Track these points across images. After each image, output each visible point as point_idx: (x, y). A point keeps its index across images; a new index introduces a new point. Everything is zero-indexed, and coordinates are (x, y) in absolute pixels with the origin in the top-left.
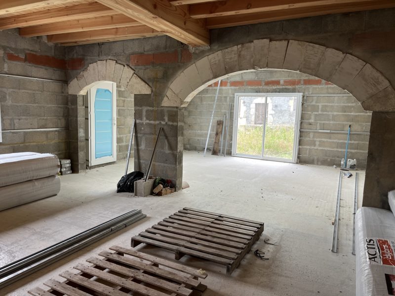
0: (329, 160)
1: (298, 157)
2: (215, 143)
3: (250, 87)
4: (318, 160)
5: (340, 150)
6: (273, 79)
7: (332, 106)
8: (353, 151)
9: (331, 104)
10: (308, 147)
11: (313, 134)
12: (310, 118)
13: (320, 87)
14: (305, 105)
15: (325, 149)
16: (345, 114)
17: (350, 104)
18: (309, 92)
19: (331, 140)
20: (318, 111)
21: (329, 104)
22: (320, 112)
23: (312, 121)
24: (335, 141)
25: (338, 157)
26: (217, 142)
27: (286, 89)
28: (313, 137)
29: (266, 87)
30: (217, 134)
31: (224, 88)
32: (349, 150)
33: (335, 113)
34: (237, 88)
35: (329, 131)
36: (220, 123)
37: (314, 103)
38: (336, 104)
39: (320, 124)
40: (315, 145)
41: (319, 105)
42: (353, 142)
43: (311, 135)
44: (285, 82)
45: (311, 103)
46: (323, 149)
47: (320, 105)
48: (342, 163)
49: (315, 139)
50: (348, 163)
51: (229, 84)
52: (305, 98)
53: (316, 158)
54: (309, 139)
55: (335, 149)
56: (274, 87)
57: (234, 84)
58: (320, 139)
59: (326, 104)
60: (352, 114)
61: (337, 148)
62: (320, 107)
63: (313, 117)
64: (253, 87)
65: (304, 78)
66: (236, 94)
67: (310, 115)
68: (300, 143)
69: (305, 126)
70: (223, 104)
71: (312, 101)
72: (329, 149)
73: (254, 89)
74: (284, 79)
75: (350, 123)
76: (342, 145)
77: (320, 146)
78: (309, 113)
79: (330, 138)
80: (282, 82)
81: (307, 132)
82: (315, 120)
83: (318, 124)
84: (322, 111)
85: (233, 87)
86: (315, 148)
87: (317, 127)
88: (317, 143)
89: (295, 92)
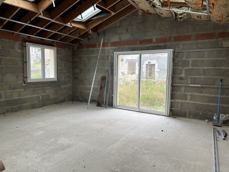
0: (201, 114)
1: (171, 110)
2: (100, 96)
3: (127, 46)
4: (190, 113)
5: (211, 104)
6: (147, 38)
7: (202, 61)
8: (225, 105)
9: (201, 59)
10: (180, 101)
11: (184, 88)
12: (181, 73)
13: (189, 42)
14: (176, 60)
15: (197, 102)
16: (216, 68)
17: (220, 59)
18: (180, 48)
19: (202, 95)
20: (188, 66)
21: (199, 59)
22: (190, 67)
23: (183, 75)
24: (206, 95)
25: (210, 111)
26: (101, 95)
27: (158, 46)
28: (185, 91)
29: (140, 46)
30: (101, 88)
31: (106, 48)
32: (221, 105)
33: (206, 68)
34: (117, 47)
35: (200, 86)
36: (103, 79)
37: (184, 59)
38: (206, 59)
39: (191, 78)
40: (186, 99)
41: (189, 61)
42: (225, 96)
43: (183, 89)
44: (157, 40)
45: (181, 58)
46: (195, 102)
47: (191, 60)
48: (214, 118)
49: (186, 93)
50: (220, 118)
51: (110, 45)
52: (176, 54)
53: (187, 111)
54: (180, 93)
55: (207, 104)
56: (148, 45)
57: (114, 44)
58: (191, 93)
59: (196, 59)
60: (223, 68)
61: (209, 102)
62: (190, 62)
63: (183, 72)
64: (130, 46)
65: (174, 35)
66: (115, 53)
67: (181, 70)
68: (172, 96)
69: (177, 80)
70: (106, 62)
71: (183, 57)
72: (200, 103)
73: (130, 48)
74: (155, 37)
75: (221, 77)
76: (214, 100)
77: (191, 99)
78: (180, 68)
79: (201, 93)
80: (154, 40)
81: (178, 86)
82: (186, 75)
83: (189, 79)
84: (192, 65)
85: (113, 48)
86: (187, 102)
87: (188, 82)
88: (189, 97)
89: (166, 49)
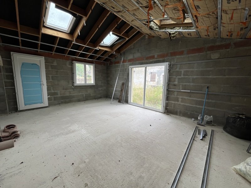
0: (189, 113)
1: (166, 109)
2: (120, 95)
3: (138, 62)
4: (180, 112)
5: (198, 106)
6: (150, 55)
7: (192, 71)
8: (210, 108)
9: (191, 70)
10: (173, 102)
11: (177, 92)
12: (175, 81)
13: (182, 56)
14: (171, 72)
15: (186, 104)
16: (203, 77)
17: (208, 69)
18: (174, 61)
19: (191, 98)
20: (181, 76)
21: (189, 70)
22: (182, 76)
23: (176, 83)
24: (194, 99)
25: (196, 112)
27: (158, 61)
28: (177, 95)
29: (146, 61)
30: (121, 90)
31: (125, 64)
32: (206, 107)
33: (195, 77)
34: (131, 63)
35: (189, 91)
36: (123, 84)
37: (178, 70)
38: (196, 69)
39: (182, 85)
40: (178, 101)
41: (181, 71)
42: (210, 101)
43: (176, 93)
44: (158, 56)
45: (175, 69)
46: (185, 104)
47: (183, 71)
48: (199, 118)
49: (178, 97)
50: (205, 118)
51: (127, 61)
52: (171, 66)
53: (178, 110)
54: (174, 96)
55: (194, 106)
56: (151, 61)
57: (130, 61)
58: (182, 97)
59: (187, 70)
60: (210, 77)
61: (196, 105)
62: (182, 73)
63: (177, 80)
64: (139, 62)
65: (170, 52)
66: (130, 67)
67: (175, 78)
68: (168, 98)
69: (171, 86)
70: (125, 73)
71: (176, 68)
72: (189, 105)
73: (140, 63)
74: (157, 54)
75: (208, 85)
76: (200, 103)
77: (182, 102)
78: (174, 77)
79: (190, 97)
80: (156, 56)
81: (172, 91)
82: (179, 82)
83: (181, 85)
84: (184, 75)
85: (129, 63)
86: (179, 103)
87: (180, 88)
88: (180, 100)
89: (164, 62)
